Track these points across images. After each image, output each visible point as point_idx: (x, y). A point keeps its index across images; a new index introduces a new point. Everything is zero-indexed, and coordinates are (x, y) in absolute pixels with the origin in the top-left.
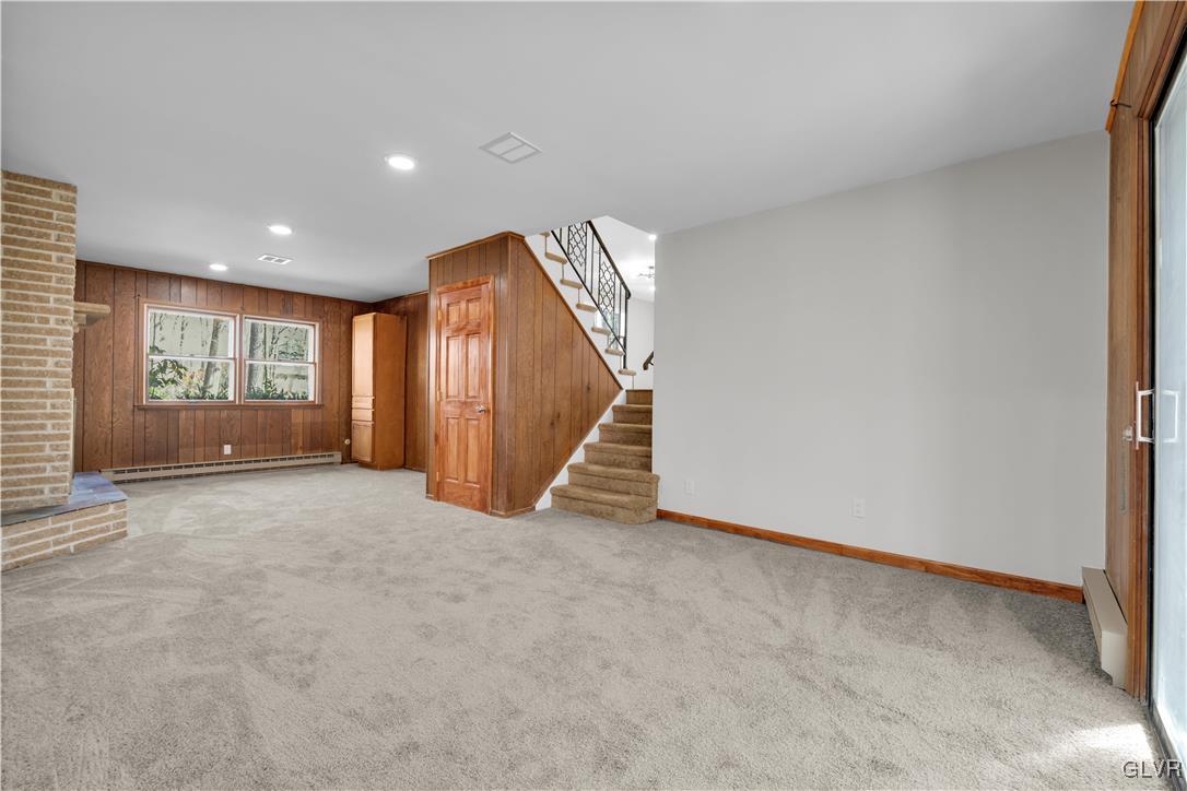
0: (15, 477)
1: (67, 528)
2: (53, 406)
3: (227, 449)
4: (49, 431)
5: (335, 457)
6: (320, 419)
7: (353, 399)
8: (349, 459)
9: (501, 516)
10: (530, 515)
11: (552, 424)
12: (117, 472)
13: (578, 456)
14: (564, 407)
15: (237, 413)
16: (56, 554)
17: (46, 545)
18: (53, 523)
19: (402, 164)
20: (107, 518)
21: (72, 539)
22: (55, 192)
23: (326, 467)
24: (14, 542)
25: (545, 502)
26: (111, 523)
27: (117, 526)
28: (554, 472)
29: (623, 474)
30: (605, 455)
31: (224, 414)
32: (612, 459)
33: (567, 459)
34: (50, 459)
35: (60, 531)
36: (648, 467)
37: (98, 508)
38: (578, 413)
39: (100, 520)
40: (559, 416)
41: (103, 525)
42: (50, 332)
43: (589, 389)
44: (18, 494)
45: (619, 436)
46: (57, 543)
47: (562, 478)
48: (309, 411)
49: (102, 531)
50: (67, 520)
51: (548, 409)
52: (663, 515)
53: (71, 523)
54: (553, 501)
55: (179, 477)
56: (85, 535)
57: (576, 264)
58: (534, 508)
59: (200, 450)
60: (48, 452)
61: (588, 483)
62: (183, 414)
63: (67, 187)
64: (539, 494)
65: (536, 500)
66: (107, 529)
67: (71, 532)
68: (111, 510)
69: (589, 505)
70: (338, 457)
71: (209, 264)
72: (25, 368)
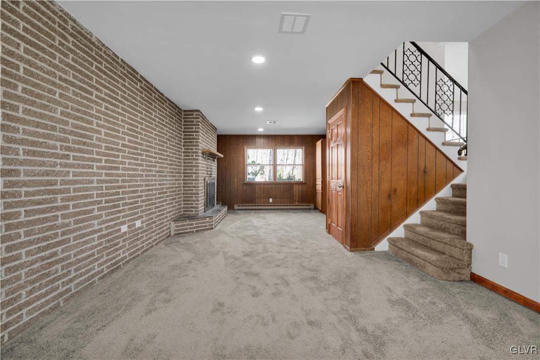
0: (187, 206)
1: (193, 224)
2: (195, 184)
3: (271, 200)
4: (194, 192)
5: (311, 206)
6: (305, 189)
7: (317, 180)
8: (316, 208)
9: (348, 249)
10: (368, 253)
11: (389, 196)
12: (238, 206)
13: (415, 219)
14: (401, 185)
15: (274, 186)
16: (190, 232)
17: (187, 229)
18: (189, 222)
19: (259, 60)
20: (207, 222)
21: (195, 228)
22: (195, 113)
23: (307, 210)
24: (178, 227)
25: (383, 246)
26: (207, 224)
27: (210, 225)
28: (391, 227)
29: (440, 237)
30: (434, 221)
31: (270, 186)
32: (439, 224)
33: (403, 220)
34: (194, 201)
35: (191, 225)
36: (463, 234)
37: (203, 219)
38: (414, 189)
39: (204, 223)
40: (395, 191)
41: (205, 224)
42: (194, 159)
43: (425, 172)
44: (187, 211)
45: (450, 207)
46: (190, 229)
47: (399, 232)
48: (300, 186)
49: (205, 226)
50: (193, 221)
51: (385, 186)
52: (476, 279)
53: (194, 222)
54: (389, 247)
55: (252, 209)
56: (199, 227)
57: (411, 87)
58: (373, 249)
59: (262, 200)
60: (194, 198)
61: (416, 239)
62: (257, 186)
63: (197, 111)
64: (377, 240)
65: (375, 244)
66: (206, 226)
67: (194, 226)
68: (208, 220)
69: (409, 255)
70: (312, 206)
71: (257, 129)
72: (188, 171)
